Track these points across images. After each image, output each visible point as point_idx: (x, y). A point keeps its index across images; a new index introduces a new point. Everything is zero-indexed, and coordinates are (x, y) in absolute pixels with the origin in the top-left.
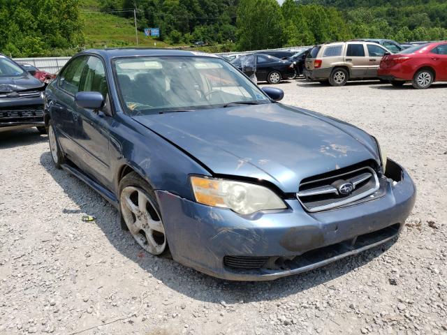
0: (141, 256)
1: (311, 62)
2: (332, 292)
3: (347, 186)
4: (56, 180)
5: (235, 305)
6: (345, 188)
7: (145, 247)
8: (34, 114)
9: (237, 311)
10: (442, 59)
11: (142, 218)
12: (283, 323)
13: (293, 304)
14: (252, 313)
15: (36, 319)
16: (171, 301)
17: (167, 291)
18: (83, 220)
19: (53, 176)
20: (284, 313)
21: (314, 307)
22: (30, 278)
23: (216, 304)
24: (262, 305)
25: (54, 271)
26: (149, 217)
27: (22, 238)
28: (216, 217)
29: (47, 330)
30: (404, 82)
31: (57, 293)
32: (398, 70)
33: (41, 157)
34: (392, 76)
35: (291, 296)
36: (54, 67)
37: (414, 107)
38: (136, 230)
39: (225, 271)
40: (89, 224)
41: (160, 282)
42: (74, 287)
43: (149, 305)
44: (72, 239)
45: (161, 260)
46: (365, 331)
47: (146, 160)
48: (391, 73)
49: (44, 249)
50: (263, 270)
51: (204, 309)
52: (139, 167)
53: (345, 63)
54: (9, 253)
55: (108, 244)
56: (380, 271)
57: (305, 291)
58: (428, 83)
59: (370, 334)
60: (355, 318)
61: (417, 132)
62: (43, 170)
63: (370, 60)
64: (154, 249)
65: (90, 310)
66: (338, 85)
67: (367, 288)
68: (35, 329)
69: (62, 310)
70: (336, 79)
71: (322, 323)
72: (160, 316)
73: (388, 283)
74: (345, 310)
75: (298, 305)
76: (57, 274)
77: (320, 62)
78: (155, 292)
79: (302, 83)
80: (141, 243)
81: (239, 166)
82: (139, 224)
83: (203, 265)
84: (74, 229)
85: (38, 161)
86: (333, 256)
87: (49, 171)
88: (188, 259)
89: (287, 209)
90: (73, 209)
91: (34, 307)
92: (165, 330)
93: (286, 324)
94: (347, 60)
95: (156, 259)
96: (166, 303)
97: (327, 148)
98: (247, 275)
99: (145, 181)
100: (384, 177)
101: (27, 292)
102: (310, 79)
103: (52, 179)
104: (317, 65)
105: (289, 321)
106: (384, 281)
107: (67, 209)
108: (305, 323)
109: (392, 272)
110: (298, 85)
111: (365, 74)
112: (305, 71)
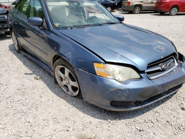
0: (66, 97)
1: (125, 2)
2: (157, 114)
3: (165, 66)
4: (18, 58)
5: (115, 121)
6: (165, 67)
7: (67, 92)
8: (3, 26)
9: (116, 124)
10: (182, 2)
11: (66, 80)
12: (138, 130)
13: (141, 121)
14: (123, 125)
15: (22, 130)
16: (84, 119)
17: (81, 114)
18: (35, 79)
19: (16, 56)
20: (138, 125)
21: (150, 122)
22: (15, 108)
23: (105, 121)
24: (127, 122)
25: (26, 105)
26: (70, 80)
27: (8, 88)
28: (108, 83)
29: (28, 135)
30: (165, 12)
31: (30, 116)
32: (163, 7)
33: (9, 47)
34: (160, 9)
35: (139, 116)
36: (7, 2)
37: (172, 24)
38: (63, 85)
39: (111, 107)
40: (38, 80)
41: (77, 110)
42: (37, 113)
43: (75, 122)
44: (32, 88)
45: (76, 99)
46: (176, 134)
47: (69, 53)
48: (160, 8)
49: (19, 93)
50: (128, 107)
51: (101, 124)
52: (65, 57)
53: (140, 3)
54: (3, 96)
55: (49, 91)
56: (176, 103)
57: (145, 114)
58: (176, 13)
59: (178, 135)
60: (170, 127)
61: (176, 36)
62: (11, 53)
63: (151, 2)
64: (72, 94)
65: (47, 125)
66: (136, 13)
67: (172, 112)
68: (23, 135)
69: (34, 125)
70: (136, 11)
71: (156, 130)
72: (81, 128)
73: (181, 109)
74: (165, 123)
75: (143, 121)
76: (28, 106)
77: (129, 3)
78: (76, 115)
79: (121, 12)
80: (65, 90)
81: (118, 57)
82: (64, 82)
83: (100, 104)
84: (32, 83)
85: (8, 49)
86: (158, 99)
87: (14, 53)
88: (92, 100)
89: (141, 78)
90: (29, 73)
91: (20, 123)
92: (84, 134)
93: (140, 131)
94: (141, 2)
95: (73, 98)
96: (82, 121)
97: (156, 47)
98: (121, 109)
99: (69, 63)
100: (179, 61)
101: (15, 115)
102: (124, 11)
103: (16, 57)
104: (128, 4)
105: (141, 129)
106: (179, 108)
107: (26, 73)
108: (149, 130)
109: (181, 104)
110: (119, 13)
111: (149, 8)
112: (122, 7)
